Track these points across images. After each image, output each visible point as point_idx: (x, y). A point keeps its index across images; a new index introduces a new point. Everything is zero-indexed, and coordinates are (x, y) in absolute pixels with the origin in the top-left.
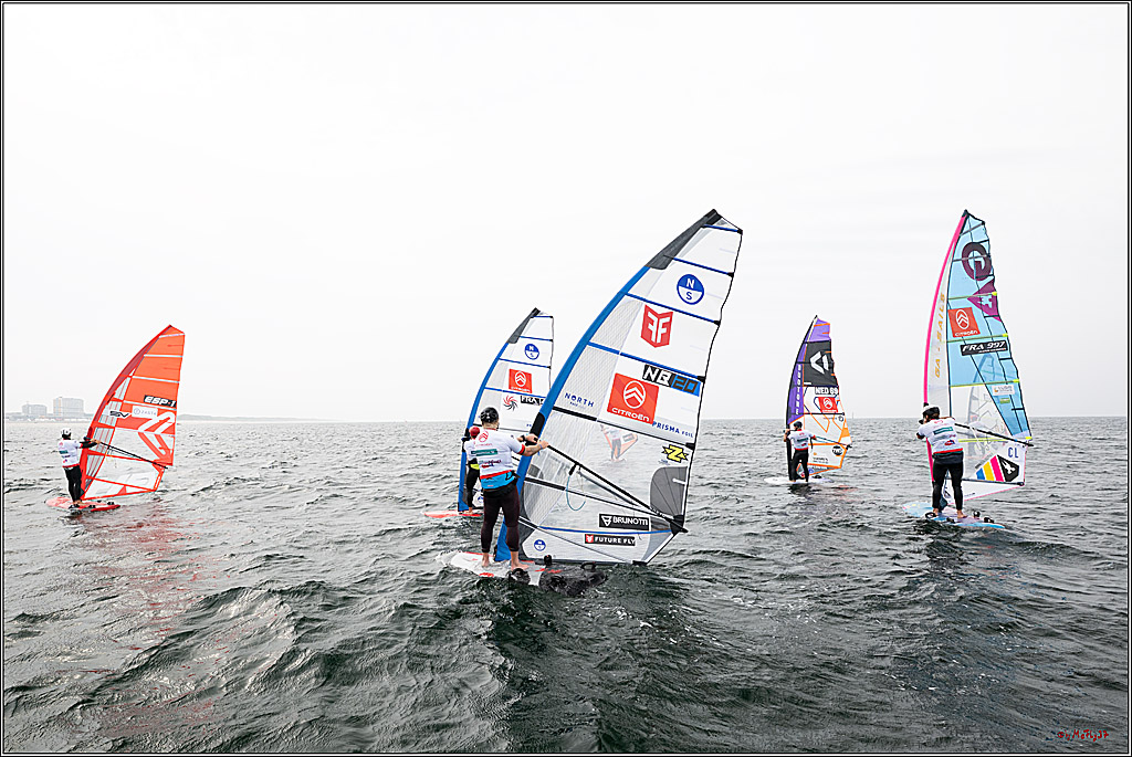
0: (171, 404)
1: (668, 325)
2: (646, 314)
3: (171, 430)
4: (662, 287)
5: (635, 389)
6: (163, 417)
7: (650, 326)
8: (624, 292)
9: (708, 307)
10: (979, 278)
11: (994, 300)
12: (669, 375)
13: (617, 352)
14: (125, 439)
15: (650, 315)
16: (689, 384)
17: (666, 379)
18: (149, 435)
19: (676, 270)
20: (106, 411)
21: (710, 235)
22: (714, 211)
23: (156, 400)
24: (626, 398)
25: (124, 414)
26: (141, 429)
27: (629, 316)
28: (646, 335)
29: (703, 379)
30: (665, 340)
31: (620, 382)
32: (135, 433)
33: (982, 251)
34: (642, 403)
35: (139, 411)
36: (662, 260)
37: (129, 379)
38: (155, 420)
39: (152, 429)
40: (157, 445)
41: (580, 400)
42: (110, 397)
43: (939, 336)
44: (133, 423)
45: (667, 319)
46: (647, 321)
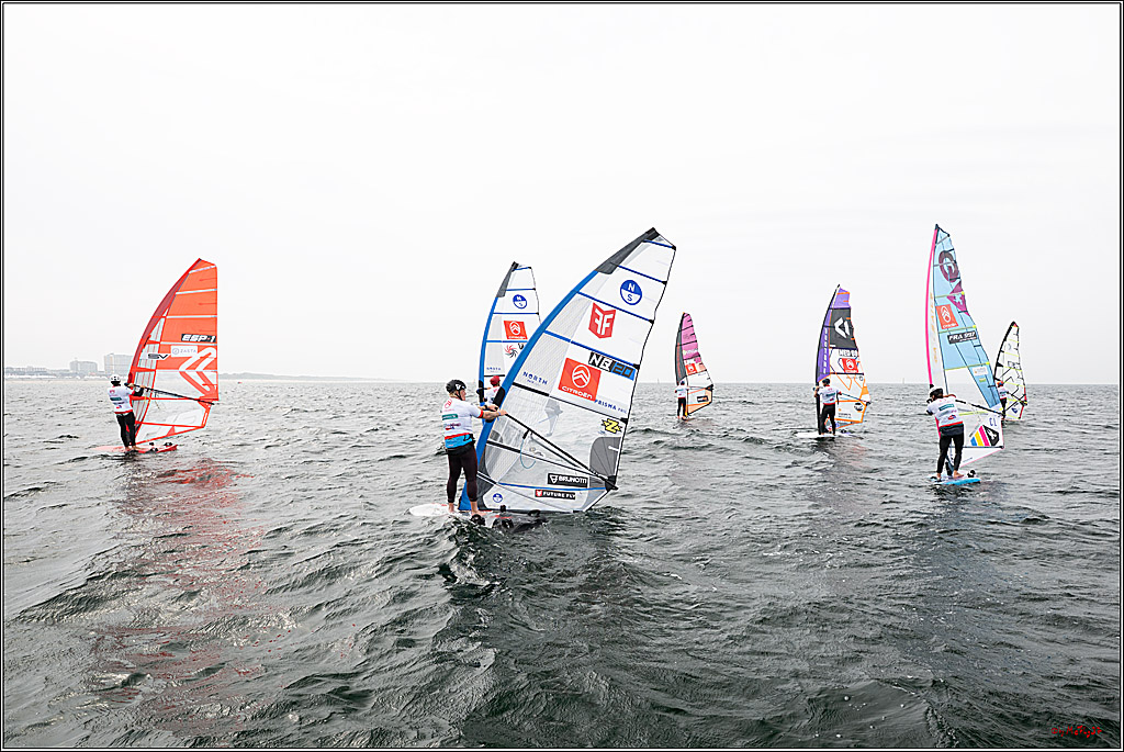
0: (211, 339)
1: (611, 321)
2: (594, 310)
3: (213, 366)
4: (608, 289)
5: (582, 372)
6: (203, 353)
7: (596, 321)
8: (576, 291)
9: (646, 308)
10: (952, 280)
11: (963, 297)
12: (610, 362)
13: (569, 341)
14: (166, 380)
15: (597, 311)
16: (625, 369)
17: (607, 365)
18: (192, 374)
19: (620, 276)
20: (144, 355)
21: (648, 249)
22: (653, 229)
23: (194, 338)
24: (574, 379)
25: (163, 355)
26: (182, 368)
27: (580, 310)
28: (593, 327)
29: (638, 367)
30: (609, 333)
31: (570, 365)
32: (176, 373)
33: (951, 258)
34: (587, 383)
35: (178, 350)
36: (609, 267)
37: (163, 320)
38: (197, 357)
39: (192, 367)
40: (201, 382)
41: (536, 378)
42: (145, 340)
43: (933, 328)
44: (174, 364)
45: (611, 316)
46: (594, 316)
